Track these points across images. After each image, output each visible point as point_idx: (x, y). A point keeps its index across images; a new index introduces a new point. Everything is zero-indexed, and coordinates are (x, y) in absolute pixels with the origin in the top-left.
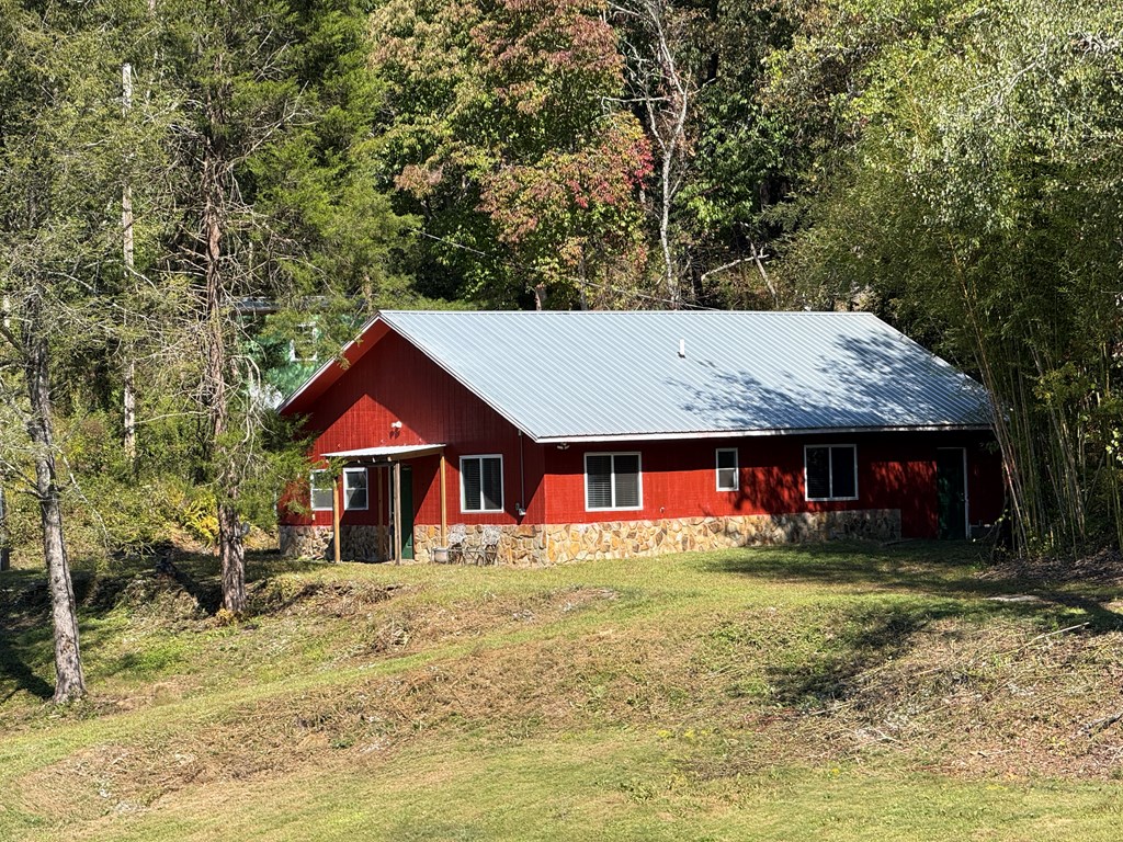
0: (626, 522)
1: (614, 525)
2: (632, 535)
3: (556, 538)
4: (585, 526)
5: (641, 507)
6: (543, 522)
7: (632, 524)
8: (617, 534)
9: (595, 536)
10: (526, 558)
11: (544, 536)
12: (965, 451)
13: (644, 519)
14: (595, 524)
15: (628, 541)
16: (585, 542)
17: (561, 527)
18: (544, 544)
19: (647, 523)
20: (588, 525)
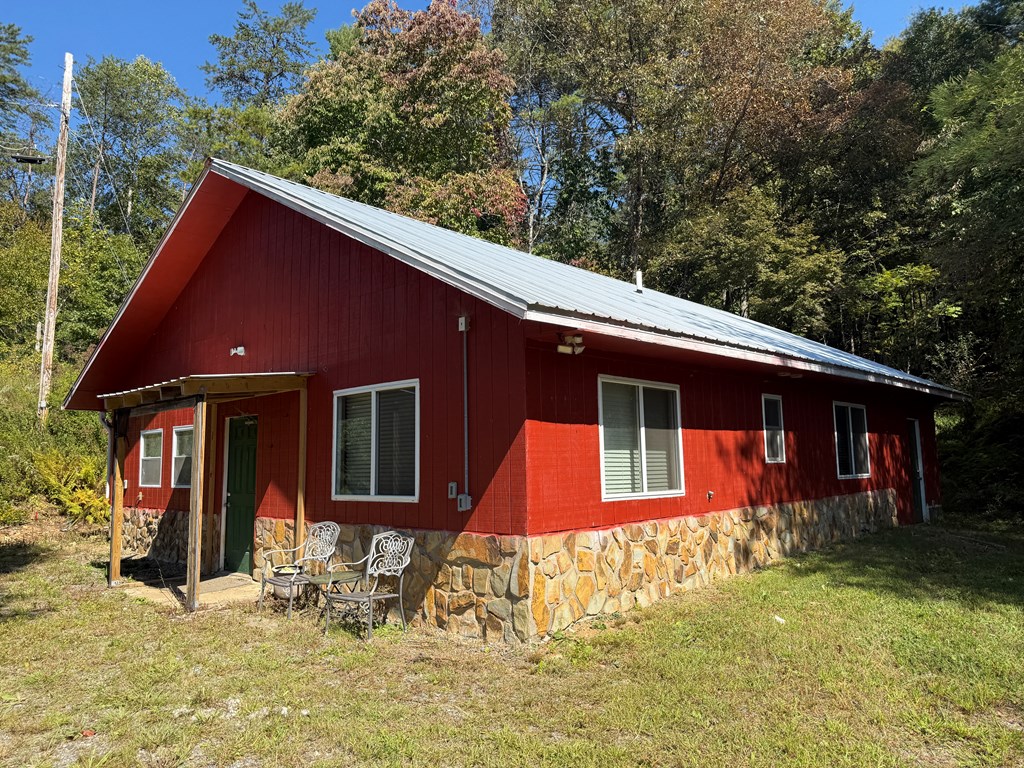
0: (664, 522)
1: (647, 527)
2: (672, 549)
3: (549, 568)
4: (602, 534)
5: (680, 492)
6: (522, 533)
7: (673, 523)
8: (652, 547)
9: (618, 556)
10: (470, 615)
11: (524, 567)
12: (917, 424)
13: (687, 514)
14: (618, 529)
15: (668, 559)
16: (602, 572)
17: (557, 540)
18: (523, 587)
19: (692, 521)
20: (608, 533)
